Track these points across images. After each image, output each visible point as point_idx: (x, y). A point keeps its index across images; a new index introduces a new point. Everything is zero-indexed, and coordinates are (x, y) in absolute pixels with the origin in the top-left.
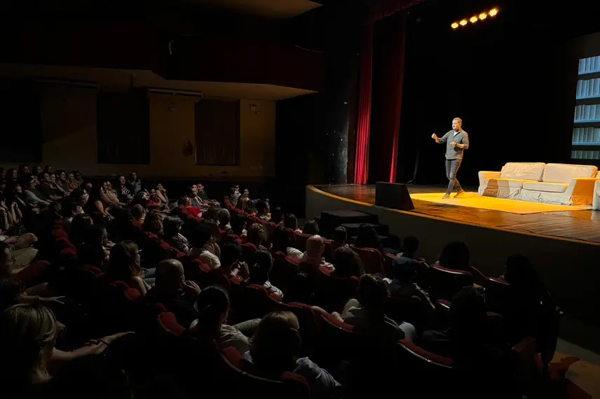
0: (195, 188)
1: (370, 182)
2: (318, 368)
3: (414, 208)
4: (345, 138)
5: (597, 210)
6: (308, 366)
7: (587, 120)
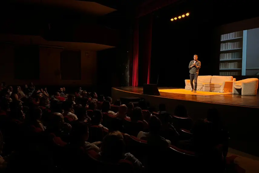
0: (62, 89)
1: (140, 86)
2: (135, 158)
3: (160, 95)
5: (234, 94)
6: (131, 156)
7: (225, 59)
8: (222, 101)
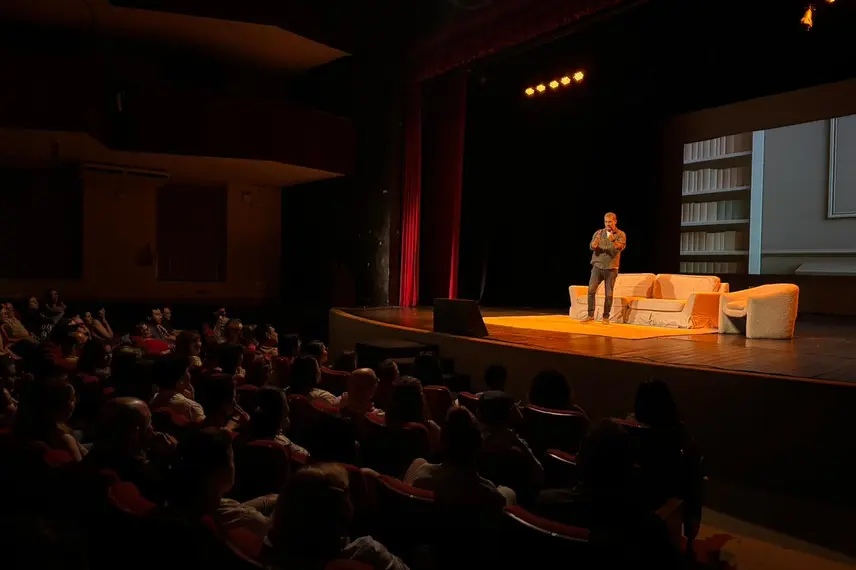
0: (157, 314)
2: (387, 554)
4: (385, 241)
6: (373, 548)
8: (684, 355)
